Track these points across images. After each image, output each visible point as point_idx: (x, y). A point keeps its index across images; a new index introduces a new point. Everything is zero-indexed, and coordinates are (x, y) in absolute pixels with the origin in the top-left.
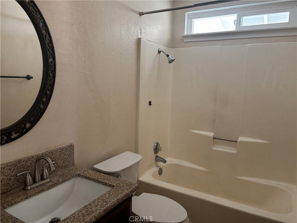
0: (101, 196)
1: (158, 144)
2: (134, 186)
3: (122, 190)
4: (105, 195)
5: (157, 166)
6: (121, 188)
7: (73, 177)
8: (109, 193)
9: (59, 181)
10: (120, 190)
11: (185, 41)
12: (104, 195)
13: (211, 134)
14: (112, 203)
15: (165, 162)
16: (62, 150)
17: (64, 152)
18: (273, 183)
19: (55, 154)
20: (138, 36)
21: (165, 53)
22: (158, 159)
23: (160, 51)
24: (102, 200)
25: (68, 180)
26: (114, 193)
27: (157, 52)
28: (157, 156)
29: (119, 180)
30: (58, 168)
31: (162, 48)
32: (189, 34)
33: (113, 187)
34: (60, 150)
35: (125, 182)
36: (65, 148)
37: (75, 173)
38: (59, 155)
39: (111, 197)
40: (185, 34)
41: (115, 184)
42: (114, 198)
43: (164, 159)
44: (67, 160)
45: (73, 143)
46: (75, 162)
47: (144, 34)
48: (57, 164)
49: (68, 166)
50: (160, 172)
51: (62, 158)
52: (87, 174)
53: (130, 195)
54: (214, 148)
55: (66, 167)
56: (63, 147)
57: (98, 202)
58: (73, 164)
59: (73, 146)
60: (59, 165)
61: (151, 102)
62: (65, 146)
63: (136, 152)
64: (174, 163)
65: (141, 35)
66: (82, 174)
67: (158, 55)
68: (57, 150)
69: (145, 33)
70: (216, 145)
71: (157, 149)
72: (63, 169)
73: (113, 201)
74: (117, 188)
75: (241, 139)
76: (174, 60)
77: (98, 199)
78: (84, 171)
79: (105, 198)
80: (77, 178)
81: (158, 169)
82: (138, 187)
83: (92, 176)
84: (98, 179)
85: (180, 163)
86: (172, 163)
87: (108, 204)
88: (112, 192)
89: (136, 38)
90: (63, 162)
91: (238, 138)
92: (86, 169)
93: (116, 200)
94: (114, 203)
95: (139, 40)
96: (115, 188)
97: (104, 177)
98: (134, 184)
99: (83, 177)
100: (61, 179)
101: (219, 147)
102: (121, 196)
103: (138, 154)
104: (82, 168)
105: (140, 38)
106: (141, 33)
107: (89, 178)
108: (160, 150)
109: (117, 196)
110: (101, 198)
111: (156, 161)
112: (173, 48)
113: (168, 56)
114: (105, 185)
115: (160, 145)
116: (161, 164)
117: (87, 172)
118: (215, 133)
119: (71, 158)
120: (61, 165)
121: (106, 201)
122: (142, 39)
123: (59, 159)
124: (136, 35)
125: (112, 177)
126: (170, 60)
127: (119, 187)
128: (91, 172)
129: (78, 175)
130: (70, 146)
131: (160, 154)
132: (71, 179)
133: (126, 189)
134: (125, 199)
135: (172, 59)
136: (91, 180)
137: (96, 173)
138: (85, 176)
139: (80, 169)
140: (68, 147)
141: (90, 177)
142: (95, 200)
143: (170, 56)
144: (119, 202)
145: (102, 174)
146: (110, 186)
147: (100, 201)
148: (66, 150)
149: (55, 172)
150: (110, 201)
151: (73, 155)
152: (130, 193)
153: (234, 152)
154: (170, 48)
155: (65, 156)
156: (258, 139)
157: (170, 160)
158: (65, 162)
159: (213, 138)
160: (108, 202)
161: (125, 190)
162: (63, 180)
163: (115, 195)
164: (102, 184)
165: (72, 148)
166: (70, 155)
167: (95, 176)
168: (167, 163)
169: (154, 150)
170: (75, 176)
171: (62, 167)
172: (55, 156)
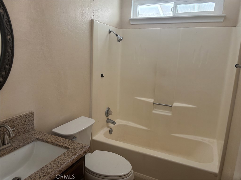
0: (57, 158)
1: (109, 109)
2: (87, 148)
3: (76, 152)
4: (61, 157)
5: (108, 127)
6: (75, 150)
7: (33, 141)
8: (64, 154)
9: (19, 145)
10: (74, 152)
11: (131, 23)
12: (59, 157)
13: (152, 101)
14: (66, 164)
15: (114, 123)
16: (22, 118)
17: (24, 119)
18: (199, 138)
19: (16, 122)
20: (91, 18)
21: (114, 33)
22: (109, 121)
23: (111, 32)
24: (58, 162)
25: (27, 144)
26: (69, 154)
27: (108, 32)
28: (108, 119)
29: (74, 143)
30: (19, 133)
31: (112, 29)
32: (135, 17)
33: (68, 149)
34: (20, 117)
35: (79, 144)
36: (26, 115)
37: (34, 137)
38: (19, 122)
39: (66, 158)
40: (131, 18)
41: (70, 146)
42: (68, 160)
43: (114, 121)
44: (28, 126)
45: (33, 111)
46: (35, 127)
47: (97, 17)
48: (18, 130)
49: (28, 132)
50: (111, 131)
51: (23, 125)
52: (46, 138)
53: (83, 155)
54: (154, 112)
55: (26, 132)
56: (23, 115)
57: (54, 163)
58: (33, 129)
59: (33, 114)
60: (20, 130)
61: (103, 74)
62: (25, 114)
63: (91, 117)
64: (122, 124)
65: (94, 17)
66: (41, 138)
67: (109, 34)
68: (18, 118)
69: (97, 15)
70: (155, 109)
71: (108, 113)
72: (23, 134)
73: (67, 162)
74: (71, 150)
75: (175, 104)
76: (122, 39)
77: (54, 161)
78: (43, 135)
79: (60, 160)
80: (36, 141)
81: (109, 129)
82: (90, 148)
83: (50, 139)
84: (55, 142)
85: (127, 124)
86: (121, 124)
87: (63, 165)
88: (67, 154)
89: (89, 19)
90: (24, 128)
91: (173, 104)
92: (45, 133)
93: (70, 161)
94: (68, 164)
95: (92, 22)
96: (70, 150)
97: (61, 140)
98: (87, 146)
99: (42, 141)
100: (21, 144)
101: (158, 111)
102: (75, 157)
103: (91, 118)
104: (42, 133)
105: (93, 20)
106: (94, 15)
107: (47, 142)
108: (111, 114)
109: (71, 157)
110: (57, 160)
111: (107, 122)
112: (121, 29)
113: (117, 35)
114: (61, 147)
115: (111, 110)
116: (111, 125)
117: (45, 136)
118: (155, 100)
119: (31, 124)
120: (22, 130)
121: (61, 162)
122: (94, 21)
123: (20, 126)
124: (90, 17)
125: (67, 140)
126: (119, 39)
127: (73, 149)
128: (49, 136)
129: (37, 139)
130: (30, 114)
131: (110, 117)
132: (30, 142)
133: (80, 150)
134: (78, 159)
135: (120, 39)
136: (49, 143)
137: (54, 137)
138: (44, 140)
139: (39, 133)
140: (28, 114)
141: (48, 140)
142: (51, 162)
143: (119, 36)
144: (73, 162)
145: (59, 138)
146: (66, 148)
147: (55, 163)
148: (26, 117)
149: (16, 137)
150: (65, 162)
151: (33, 121)
152: (83, 154)
153: (170, 114)
154: (119, 29)
155: (25, 122)
156: (189, 104)
157: (118, 122)
158: (25, 127)
159: (153, 104)
160: (63, 163)
161: (78, 152)
162: (23, 144)
163: (70, 156)
164: (58, 146)
165: (32, 115)
166: (30, 121)
167: (53, 139)
168: (116, 124)
169: (106, 114)
170: (34, 140)
171: (23, 133)
172: (15, 123)
